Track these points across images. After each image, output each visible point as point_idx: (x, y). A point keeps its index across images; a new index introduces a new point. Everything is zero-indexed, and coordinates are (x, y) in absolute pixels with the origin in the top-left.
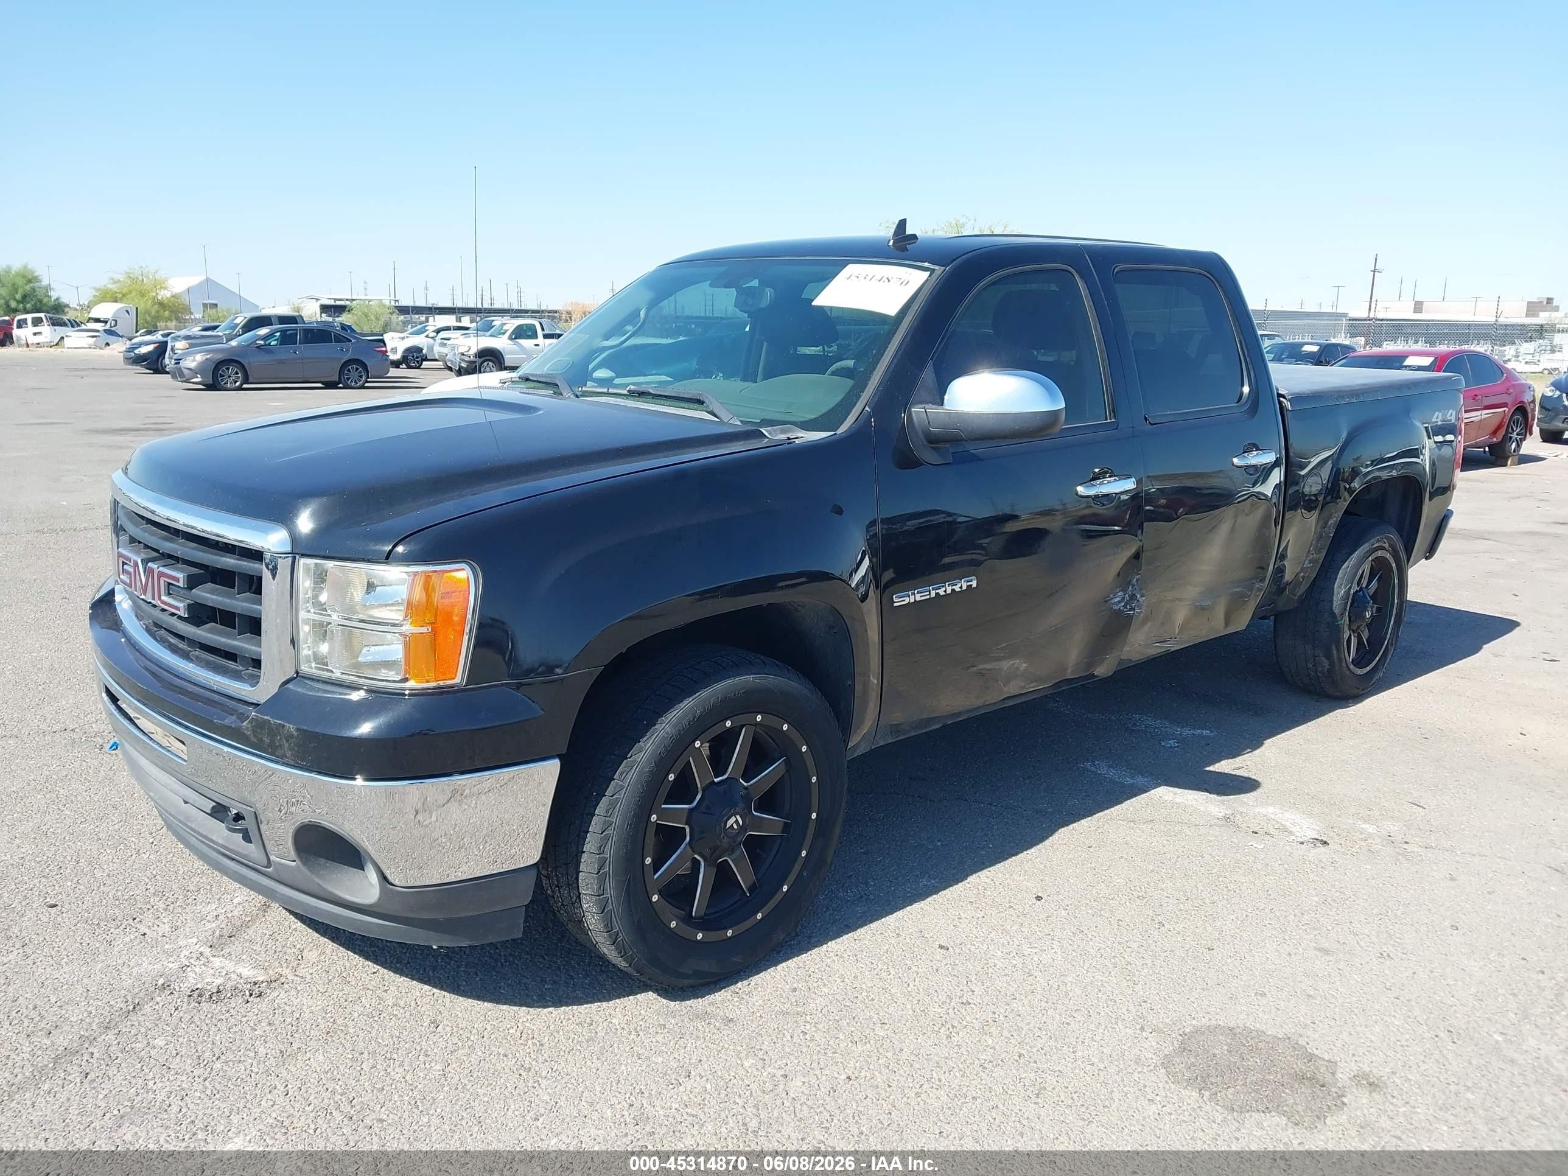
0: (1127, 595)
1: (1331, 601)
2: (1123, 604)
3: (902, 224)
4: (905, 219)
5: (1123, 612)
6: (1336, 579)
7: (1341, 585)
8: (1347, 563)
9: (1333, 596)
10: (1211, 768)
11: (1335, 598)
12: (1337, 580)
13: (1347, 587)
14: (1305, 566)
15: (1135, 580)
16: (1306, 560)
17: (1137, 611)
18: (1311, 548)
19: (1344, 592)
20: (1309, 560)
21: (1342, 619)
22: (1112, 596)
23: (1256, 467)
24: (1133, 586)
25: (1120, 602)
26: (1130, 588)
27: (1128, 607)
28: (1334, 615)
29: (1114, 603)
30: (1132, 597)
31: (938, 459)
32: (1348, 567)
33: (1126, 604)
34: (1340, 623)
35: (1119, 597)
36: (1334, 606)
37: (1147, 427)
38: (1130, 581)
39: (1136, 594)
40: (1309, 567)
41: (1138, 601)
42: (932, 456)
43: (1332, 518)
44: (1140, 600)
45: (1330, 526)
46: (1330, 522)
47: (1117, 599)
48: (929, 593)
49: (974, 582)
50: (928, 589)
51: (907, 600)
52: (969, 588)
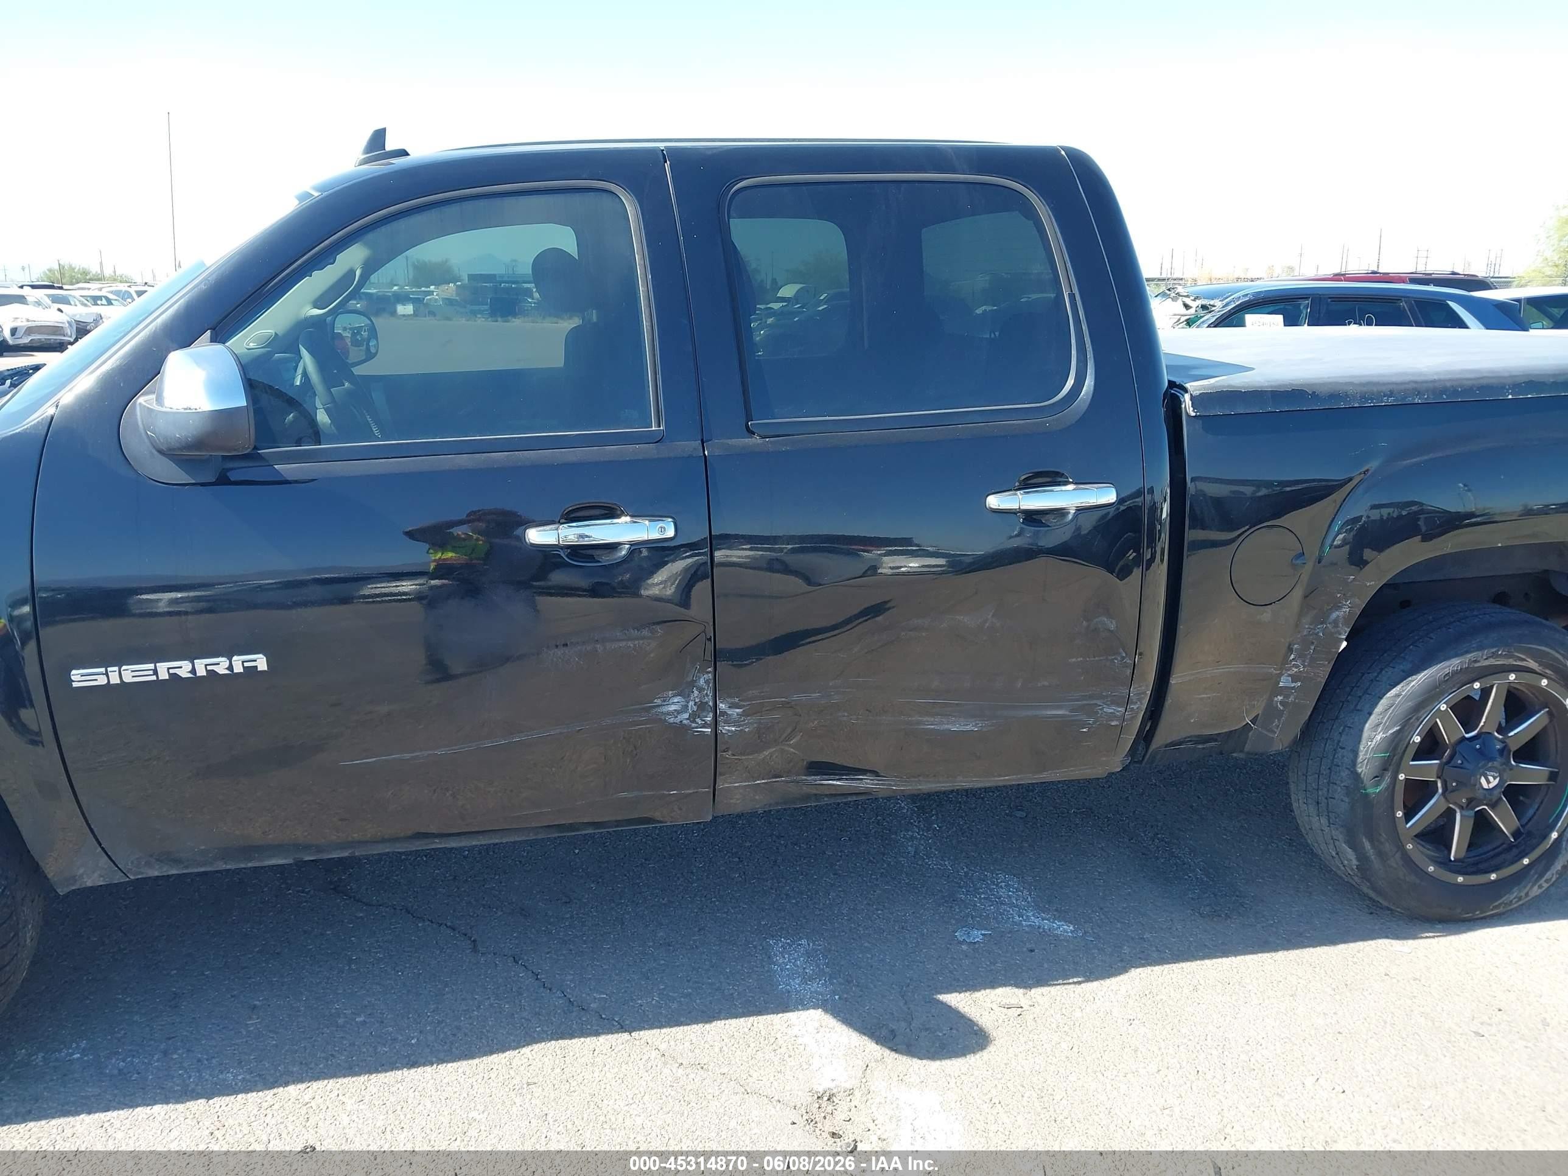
0: (691, 703)
1: (1355, 753)
2: (686, 716)
3: (378, 138)
4: (384, 130)
5: (689, 728)
6: (1370, 714)
7: (1378, 725)
8: (1398, 688)
9: (1359, 742)
10: (953, 999)
11: (1361, 748)
12: (1372, 717)
13: (1391, 732)
14: (1281, 684)
15: (702, 681)
16: (1281, 675)
17: (725, 729)
18: (1292, 657)
19: (1383, 739)
20: (1289, 675)
21: (1377, 785)
22: (658, 701)
23: (1060, 512)
24: (700, 690)
25: (678, 712)
26: (696, 692)
27: (698, 720)
28: (1356, 776)
29: (669, 713)
30: (702, 706)
31: (185, 478)
32: (1398, 695)
33: (693, 717)
34: (1370, 790)
35: (674, 704)
36: (1360, 760)
37: (747, 440)
38: (694, 681)
39: (711, 704)
40: (1293, 688)
41: (723, 713)
42: (170, 472)
43: (1339, 608)
44: (730, 712)
45: (1335, 623)
46: (1334, 615)
47: (673, 708)
48: (155, 672)
49: (261, 662)
50: (152, 666)
51: (102, 681)
52: (251, 671)
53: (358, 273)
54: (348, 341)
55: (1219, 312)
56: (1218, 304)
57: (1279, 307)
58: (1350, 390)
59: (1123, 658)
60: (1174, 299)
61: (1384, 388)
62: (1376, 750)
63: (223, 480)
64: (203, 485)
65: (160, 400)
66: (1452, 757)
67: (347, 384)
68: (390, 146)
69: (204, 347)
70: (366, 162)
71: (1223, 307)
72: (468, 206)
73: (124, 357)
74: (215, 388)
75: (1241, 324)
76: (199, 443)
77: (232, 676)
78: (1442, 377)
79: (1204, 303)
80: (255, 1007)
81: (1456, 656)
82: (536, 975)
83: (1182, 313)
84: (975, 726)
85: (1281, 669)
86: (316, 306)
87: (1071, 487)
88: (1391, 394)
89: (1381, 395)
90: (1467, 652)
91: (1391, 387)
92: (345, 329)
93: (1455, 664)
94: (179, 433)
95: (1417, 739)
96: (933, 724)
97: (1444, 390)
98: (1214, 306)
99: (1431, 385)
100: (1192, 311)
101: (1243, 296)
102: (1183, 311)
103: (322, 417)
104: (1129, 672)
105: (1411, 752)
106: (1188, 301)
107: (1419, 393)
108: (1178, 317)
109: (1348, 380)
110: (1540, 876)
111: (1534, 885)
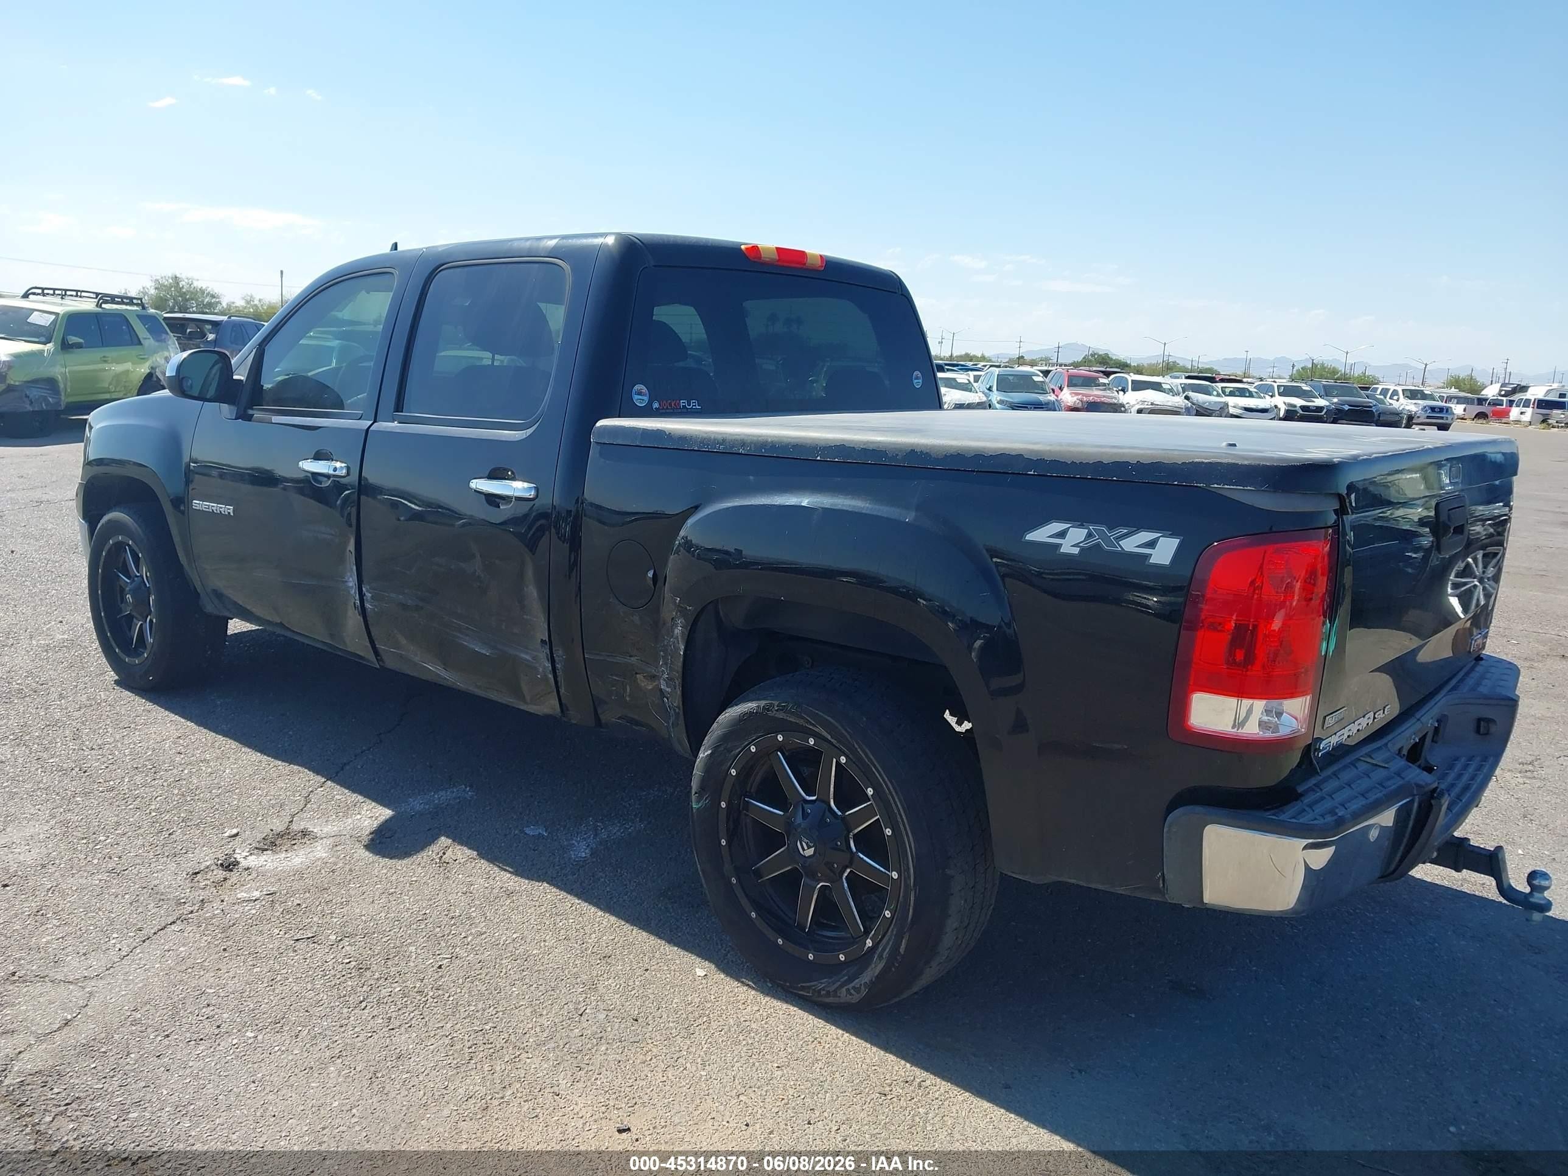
7: (704, 745)
13: (706, 753)
14: (662, 687)
16: (659, 677)
17: (367, 605)
19: (702, 758)
20: (664, 679)
22: (346, 578)
23: (508, 499)
31: (229, 416)
32: (717, 723)
37: (390, 424)
40: (668, 692)
43: (676, 625)
44: (367, 595)
45: (677, 637)
46: (676, 631)
47: (351, 584)
48: (210, 507)
49: (232, 511)
50: (209, 504)
51: (199, 508)
52: (229, 515)
63: (239, 418)
77: (225, 516)
84: (487, 651)
85: (658, 672)
88: (724, 442)
89: (715, 442)
90: (765, 699)
95: (735, 772)
96: (464, 641)
105: (729, 785)
107: (743, 445)
110: (851, 980)
111: (841, 986)
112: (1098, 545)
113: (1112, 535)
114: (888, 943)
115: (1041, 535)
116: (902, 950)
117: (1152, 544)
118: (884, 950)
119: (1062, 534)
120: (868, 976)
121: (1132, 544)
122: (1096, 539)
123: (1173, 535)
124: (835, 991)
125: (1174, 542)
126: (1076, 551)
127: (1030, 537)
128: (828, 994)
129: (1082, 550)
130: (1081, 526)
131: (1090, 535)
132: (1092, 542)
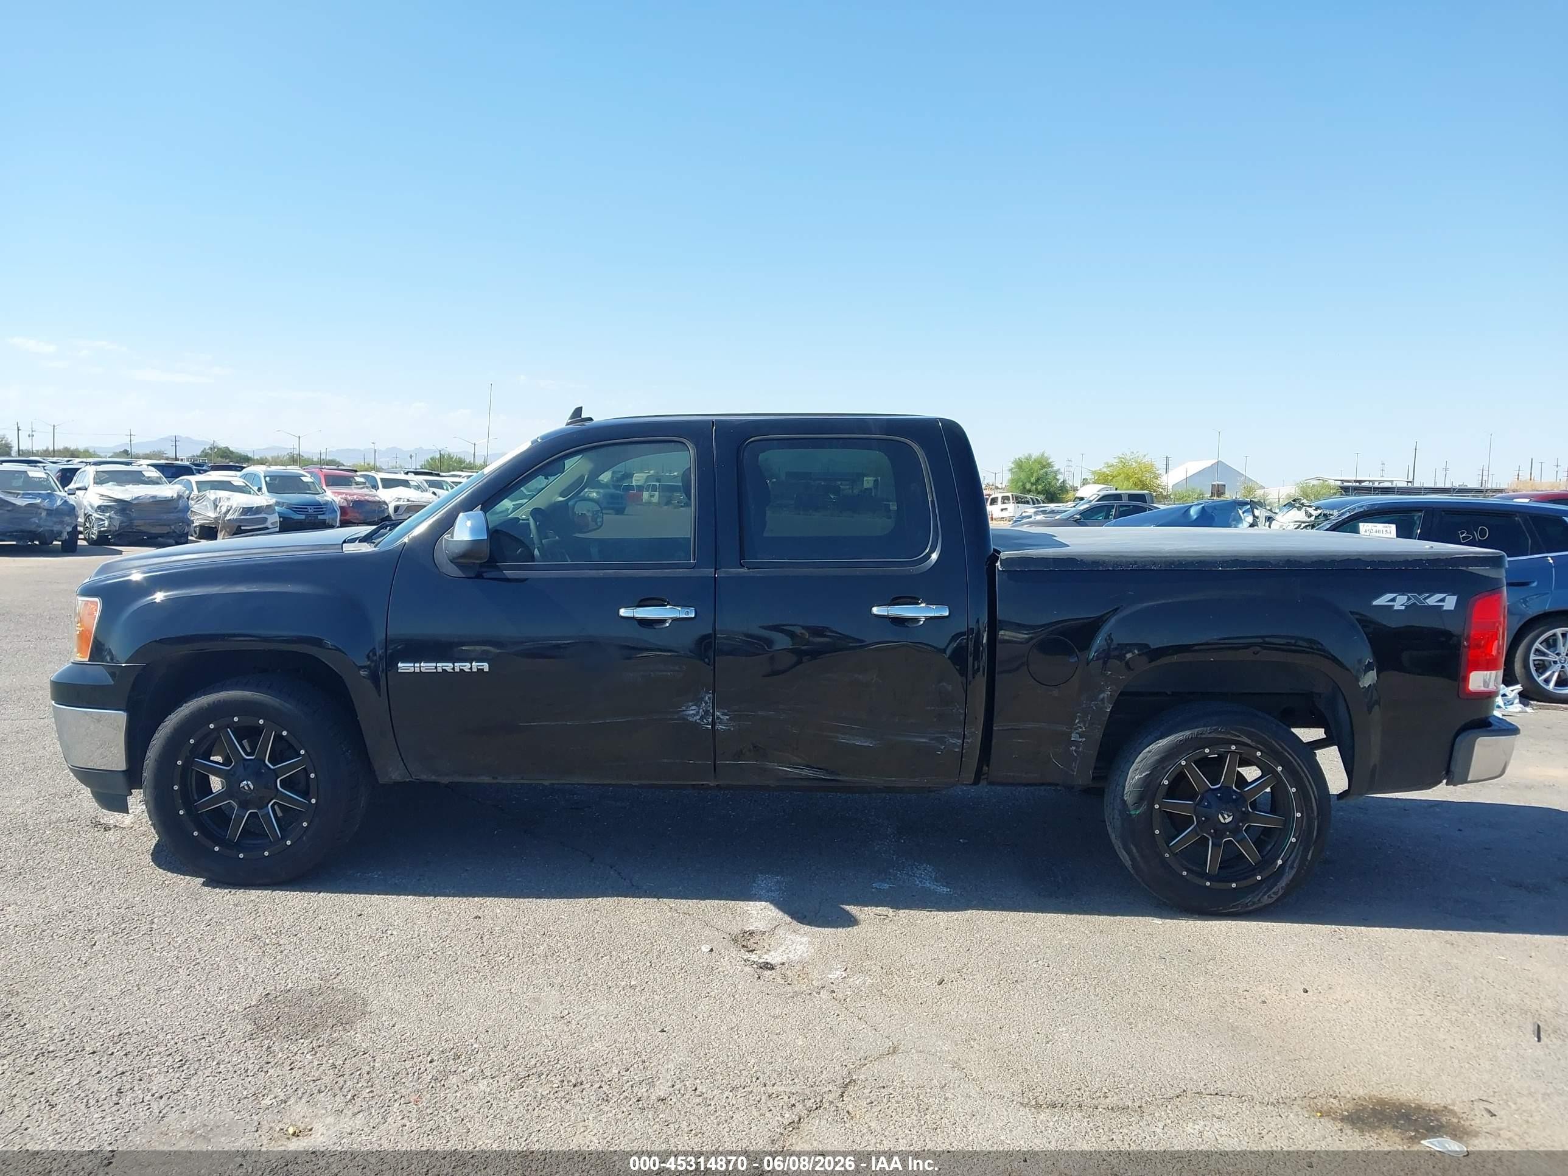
0: (701, 710)
1: (1124, 787)
2: (698, 717)
3: (578, 411)
4: (581, 408)
5: (699, 725)
6: (1133, 761)
7: (1139, 768)
8: (1151, 746)
9: (1126, 779)
11: (1127, 784)
12: (1134, 763)
13: (1144, 775)
14: (1073, 739)
15: (707, 698)
16: (1072, 732)
17: (719, 727)
18: (1077, 721)
19: (1139, 779)
20: (1077, 733)
21: (1136, 809)
22: (684, 708)
23: (916, 620)
24: (706, 703)
25: (695, 715)
26: (704, 704)
27: (705, 721)
28: (1124, 802)
29: (689, 715)
30: (707, 712)
31: (460, 574)
32: (1149, 752)
33: (702, 718)
34: (1132, 812)
35: (693, 710)
36: (1125, 792)
37: (740, 570)
38: (702, 698)
39: (711, 711)
40: (1081, 742)
41: (718, 718)
42: (454, 571)
43: (1103, 692)
44: (722, 717)
45: (1103, 700)
46: (1101, 696)
47: (692, 712)
48: (436, 667)
49: (485, 666)
50: (435, 664)
51: (412, 670)
52: (480, 671)
53: (586, 477)
54: (590, 519)
55: (1334, 520)
56: (1336, 513)
57: (1392, 518)
58: (1106, 559)
59: (958, 709)
60: (1299, 509)
61: (1130, 560)
62: (1135, 785)
63: (479, 576)
64: (468, 578)
65: (452, 537)
66: (1201, 800)
67: (557, 538)
68: (584, 416)
69: (477, 512)
70: (568, 424)
71: (1339, 516)
72: (611, 449)
73: (444, 514)
74: (473, 530)
75: (1356, 531)
76: (465, 555)
77: (471, 673)
78: (1173, 555)
79: (1326, 512)
80: (467, 870)
81: (1189, 729)
82: (619, 874)
83: (1304, 520)
84: (871, 743)
85: (1071, 729)
86: (561, 496)
87: (923, 605)
88: (1136, 563)
89: (1128, 564)
90: (1196, 728)
91: (1135, 559)
92: (588, 511)
93: (1186, 734)
94: (457, 550)
95: (1166, 782)
96: (843, 739)
97: (1172, 563)
98: (1332, 515)
99: (1164, 559)
100: (1313, 518)
101: (1359, 507)
102: (1306, 519)
103: (536, 552)
104: (962, 718)
105: (1162, 792)
106: (1310, 510)
107: (1154, 563)
108: (1299, 523)
109: (1106, 554)
110: (1270, 889)
111: (1264, 895)
112: (1414, 603)
113: (1421, 597)
114: (1296, 857)
115: (1382, 601)
116: (1309, 857)
117: (1443, 600)
118: (1294, 862)
119: (1393, 600)
120: (1283, 883)
121: (1433, 600)
122: (1413, 601)
123: (1454, 594)
124: (1259, 900)
125: (1455, 598)
126: (1403, 608)
127: (1375, 603)
128: (1254, 903)
129: (1406, 607)
130: (1403, 595)
131: (1409, 599)
132: (1411, 602)
